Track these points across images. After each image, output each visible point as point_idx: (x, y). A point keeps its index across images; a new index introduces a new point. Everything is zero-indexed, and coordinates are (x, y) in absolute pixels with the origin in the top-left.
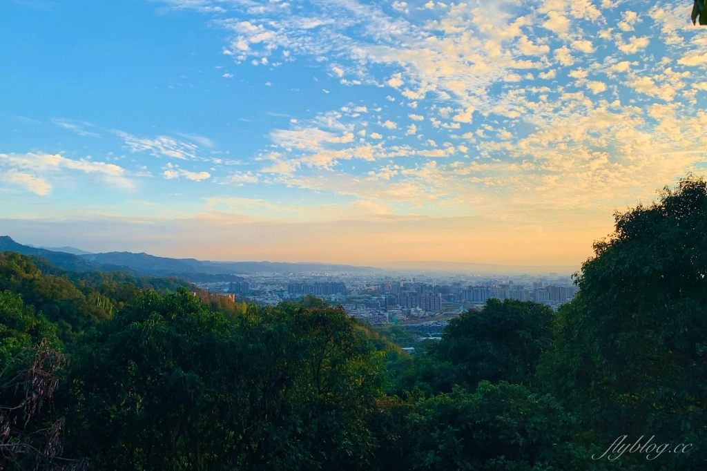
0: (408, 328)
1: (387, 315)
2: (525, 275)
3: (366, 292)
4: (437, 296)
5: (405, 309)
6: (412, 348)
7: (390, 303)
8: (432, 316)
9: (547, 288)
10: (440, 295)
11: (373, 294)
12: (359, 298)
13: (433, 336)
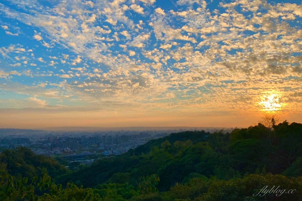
0: (64, 157)
1: (53, 152)
2: (112, 131)
3: (40, 142)
4: (76, 142)
5: (62, 149)
6: (68, 166)
7: (54, 146)
8: (74, 151)
9: (122, 137)
10: (78, 141)
11: (44, 142)
12: (37, 145)
13: (76, 160)
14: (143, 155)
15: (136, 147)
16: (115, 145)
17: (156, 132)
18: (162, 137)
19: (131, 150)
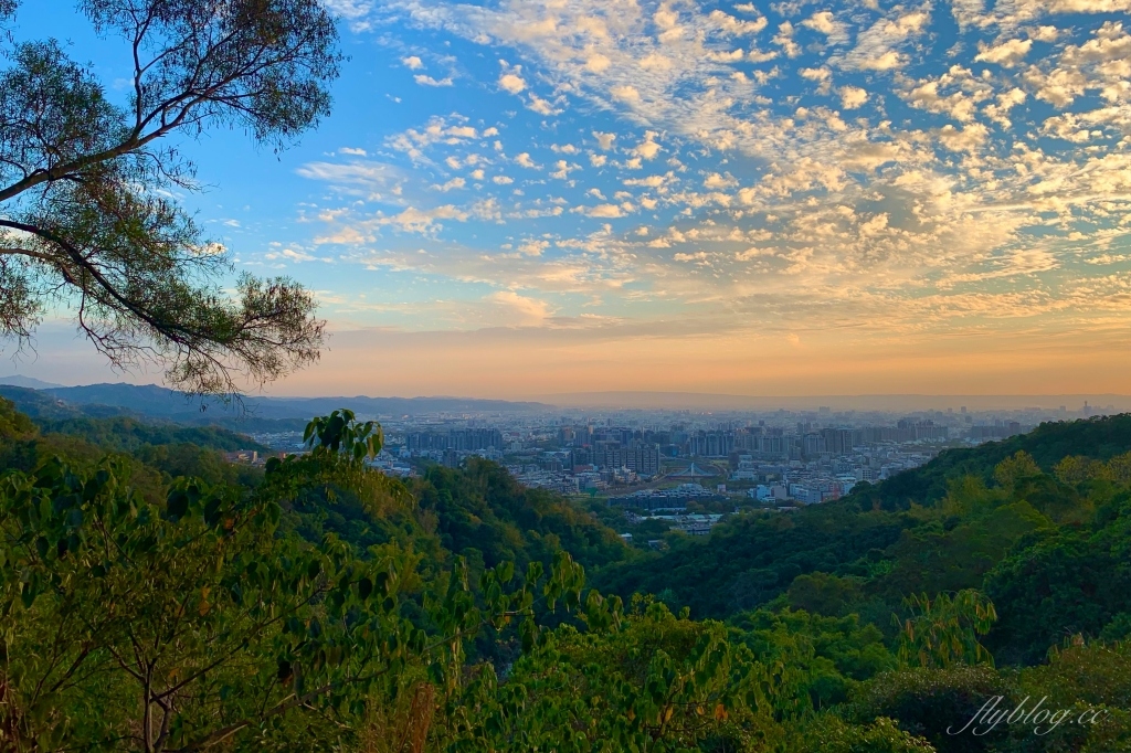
0: (614, 502)
1: (576, 481)
2: (782, 411)
3: (535, 444)
4: (653, 447)
5: (605, 471)
6: (628, 535)
7: (578, 461)
8: (648, 481)
9: (823, 432)
10: (658, 446)
11: (547, 446)
12: (525, 455)
13: (657, 514)
14: (916, 510)
15: (883, 477)
16: (796, 463)
17: (968, 419)
18: (997, 439)
19: (861, 488)
